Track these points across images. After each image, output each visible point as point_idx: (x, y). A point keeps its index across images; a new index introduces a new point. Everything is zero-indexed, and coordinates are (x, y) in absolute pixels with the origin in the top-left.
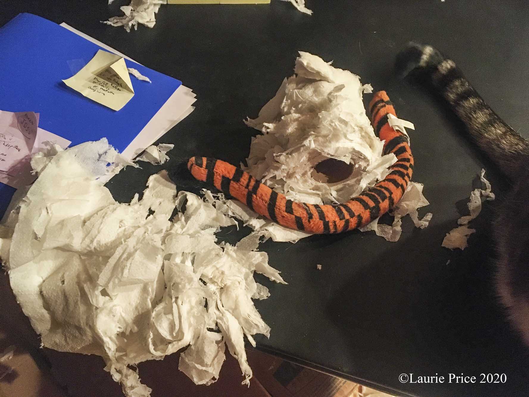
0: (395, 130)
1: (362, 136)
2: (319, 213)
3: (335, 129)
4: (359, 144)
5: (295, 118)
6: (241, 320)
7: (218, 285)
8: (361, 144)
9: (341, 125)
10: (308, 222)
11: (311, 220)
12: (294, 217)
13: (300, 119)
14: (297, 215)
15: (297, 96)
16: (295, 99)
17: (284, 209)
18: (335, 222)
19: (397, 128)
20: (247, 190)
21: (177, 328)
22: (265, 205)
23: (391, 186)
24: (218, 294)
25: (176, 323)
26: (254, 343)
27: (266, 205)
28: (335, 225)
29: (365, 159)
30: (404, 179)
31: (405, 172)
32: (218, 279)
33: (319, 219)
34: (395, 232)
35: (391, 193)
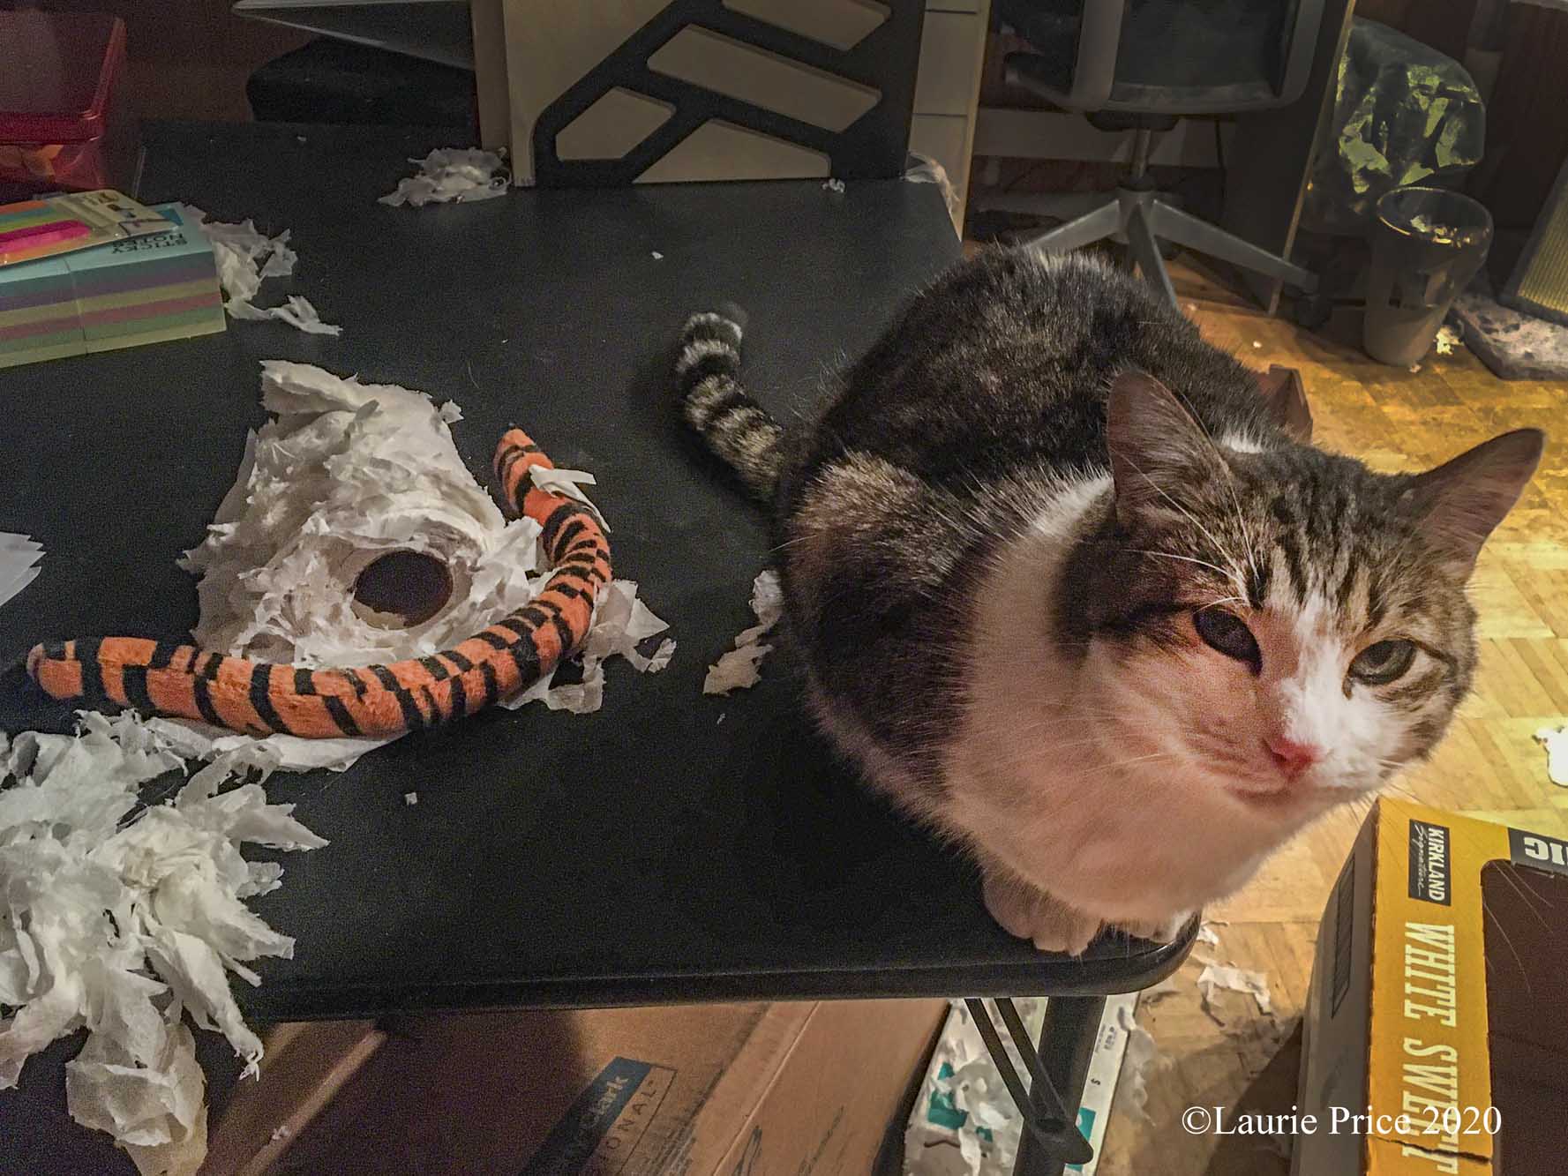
0: (550, 492)
1: (443, 493)
2: (381, 676)
3: (367, 482)
4: (439, 509)
5: (277, 492)
6: (213, 936)
7: (142, 886)
8: (444, 510)
9: (377, 470)
10: (358, 704)
11: (364, 697)
12: (319, 699)
13: (289, 492)
14: (326, 694)
15: (279, 453)
16: (277, 462)
17: (292, 688)
18: (425, 688)
19: (554, 488)
20: (191, 677)
21: (35, 973)
22: (241, 695)
23: (559, 598)
24: (145, 906)
25: (29, 963)
26: (255, 979)
27: (245, 692)
28: (429, 696)
29: (465, 540)
30: (586, 580)
31: (589, 567)
32: (137, 871)
33: (383, 690)
34: (589, 692)
35: (558, 610)
